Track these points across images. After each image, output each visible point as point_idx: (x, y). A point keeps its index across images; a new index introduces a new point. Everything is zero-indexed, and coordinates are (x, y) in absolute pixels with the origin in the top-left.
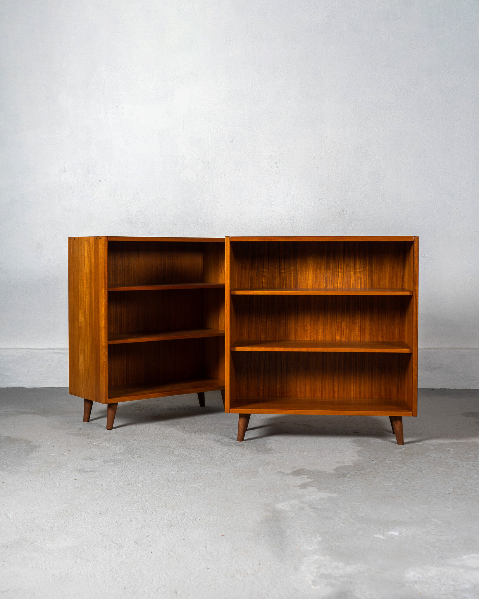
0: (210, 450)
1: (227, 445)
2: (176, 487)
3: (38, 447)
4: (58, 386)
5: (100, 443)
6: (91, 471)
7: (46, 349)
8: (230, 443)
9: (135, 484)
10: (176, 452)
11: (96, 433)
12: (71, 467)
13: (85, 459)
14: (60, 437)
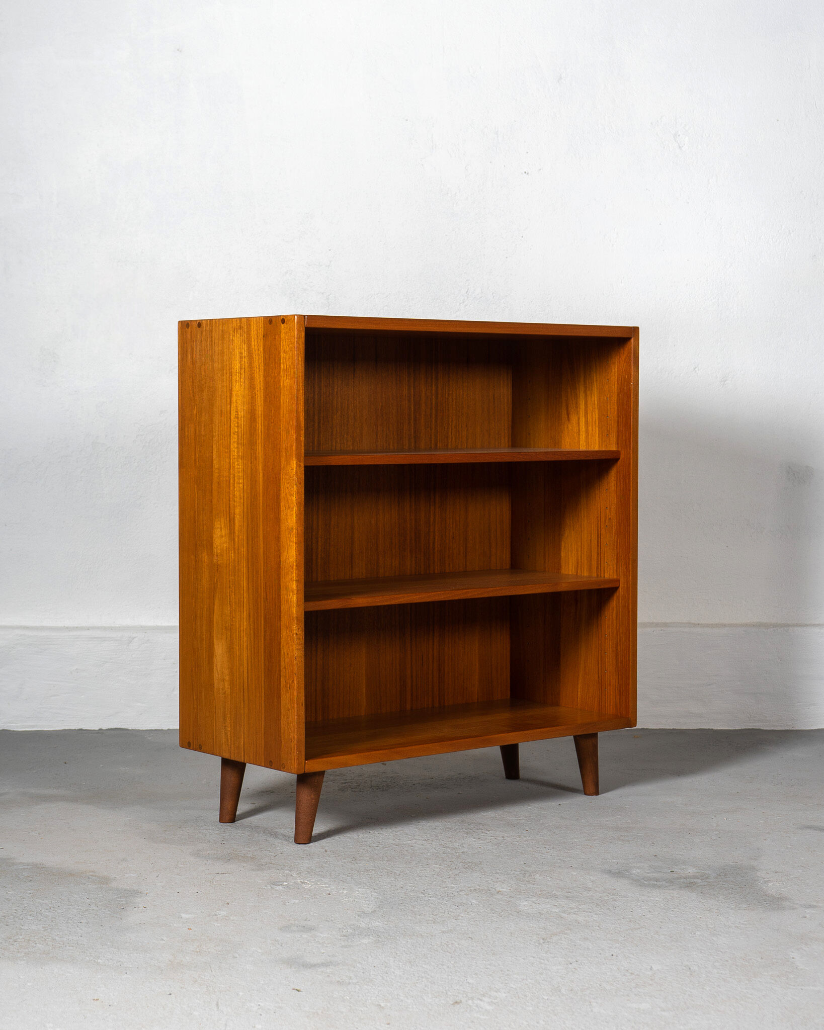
0: (615, 900)
1: (654, 886)
2: (592, 1011)
3: (136, 893)
4: (100, 727)
5: (302, 883)
6: (326, 965)
7: (68, 629)
8: (657, 880)
9: (470, 1002)
10: (524, 905)
11: (273, 854)
12: (260, 951)
13: (285, 929)
14: (180, 866)
